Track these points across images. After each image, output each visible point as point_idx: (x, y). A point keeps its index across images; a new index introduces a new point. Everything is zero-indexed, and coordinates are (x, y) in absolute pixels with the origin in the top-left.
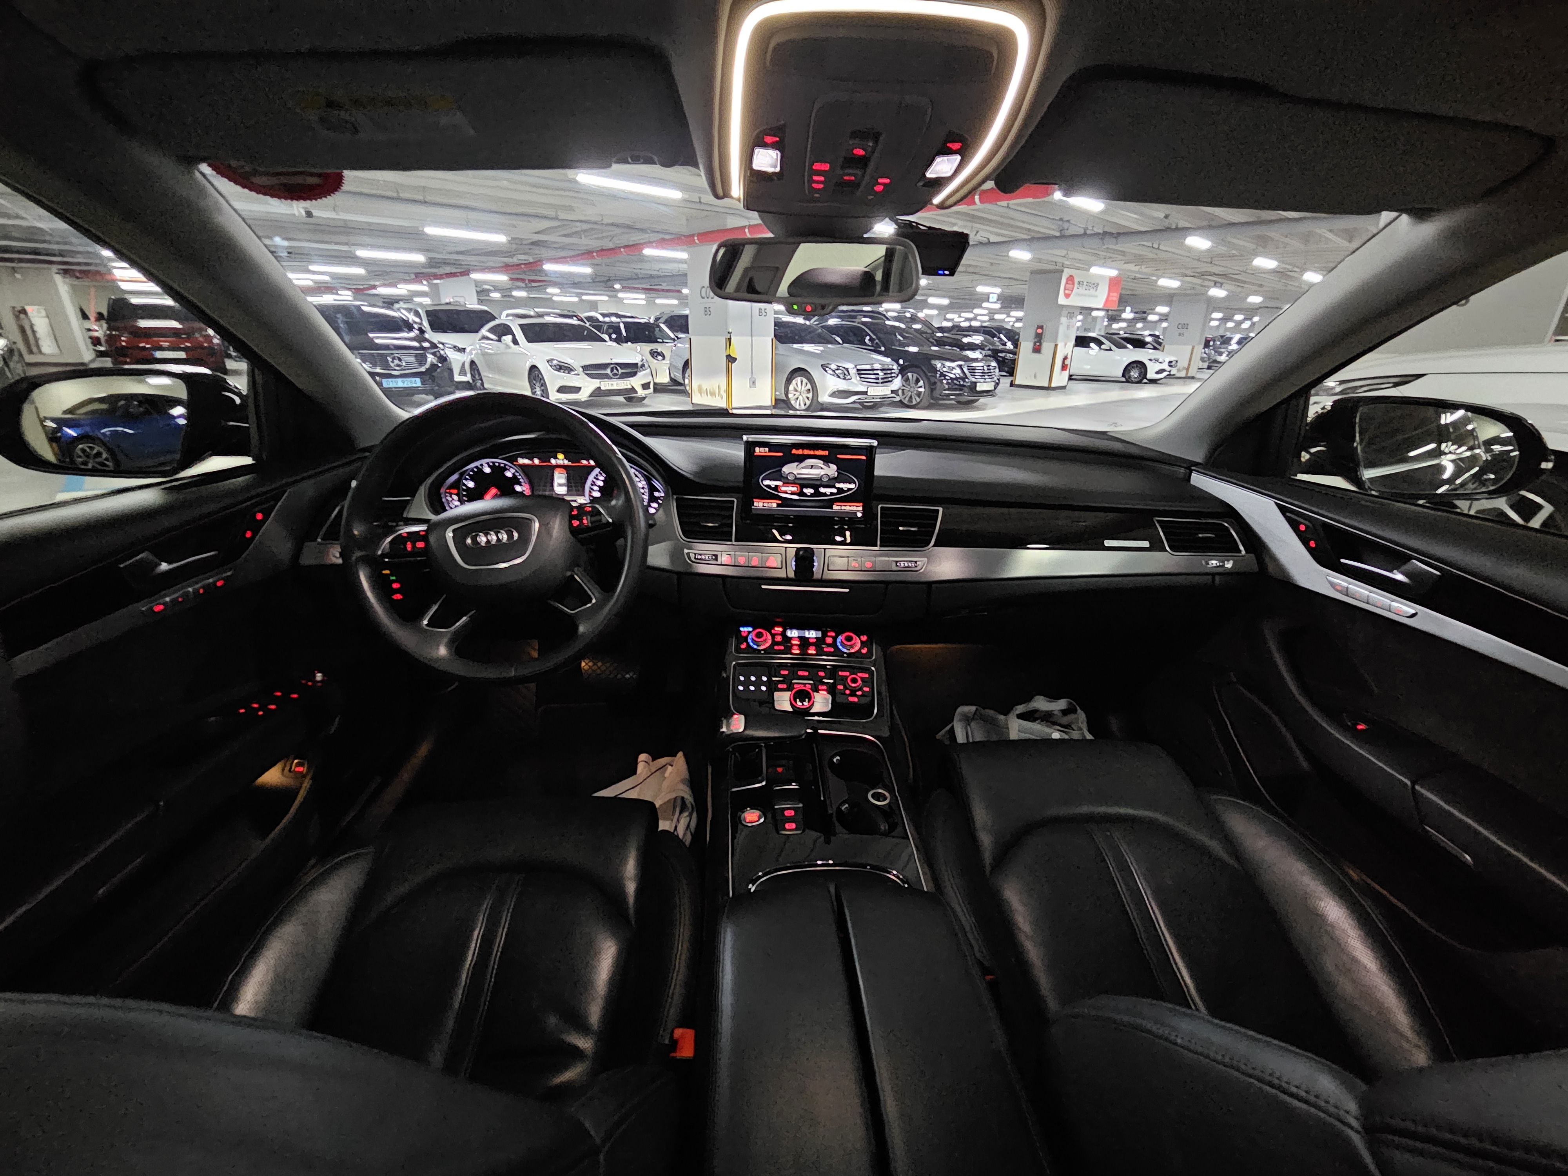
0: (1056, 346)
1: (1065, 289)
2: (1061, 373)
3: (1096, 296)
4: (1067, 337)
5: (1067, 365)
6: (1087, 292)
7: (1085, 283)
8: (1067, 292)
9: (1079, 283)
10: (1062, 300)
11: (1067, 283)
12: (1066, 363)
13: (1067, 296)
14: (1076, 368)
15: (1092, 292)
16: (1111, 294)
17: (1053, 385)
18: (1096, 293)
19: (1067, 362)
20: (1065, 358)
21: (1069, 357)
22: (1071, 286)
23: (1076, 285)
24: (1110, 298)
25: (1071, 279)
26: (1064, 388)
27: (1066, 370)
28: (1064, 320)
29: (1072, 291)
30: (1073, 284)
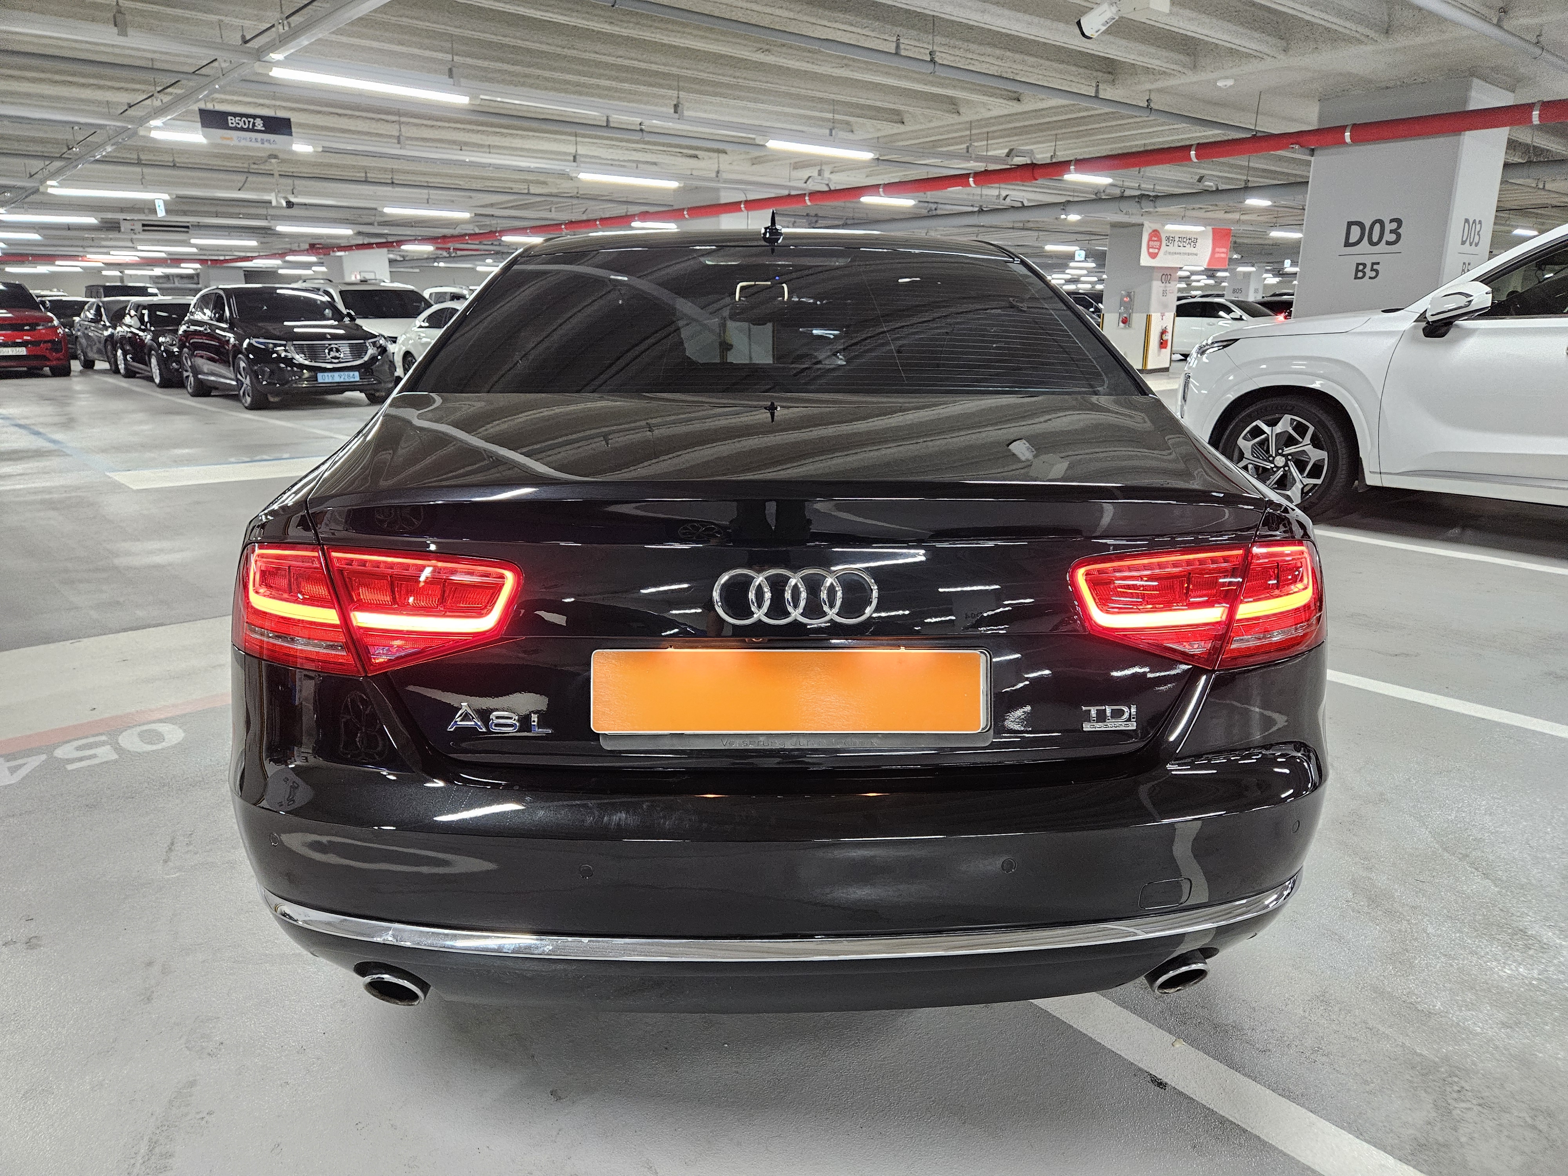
0: (1149, 317)
1: (1149, 247)
2: (1159, 352)
3: (1196, 255)
4: (1165, 306)
5: (1166, 341)
6: (1182, 250)
7: (1177, 239)
8: (1151, 250)
9: (1168, 238)
10: (1145, 260)
11: (1150, 240)
12: (1165, 338)
13: (1153, 256)
14: (1181, 343)
15: (1189, 249)
16: (1217, 250)
17: (1150, 366)
18: (1194, 250)
19: (1168, 337)
20: (1163, 332)
21: (1170, 330)
22: (1158, 244)
23: (1164, 242)
24: (1217, 255)
25: (1155, 234)
26: (1166, 370)
27: (1166, 348)
28: (1157, 286)
29: (1159, 249)
30: (1160, 240)
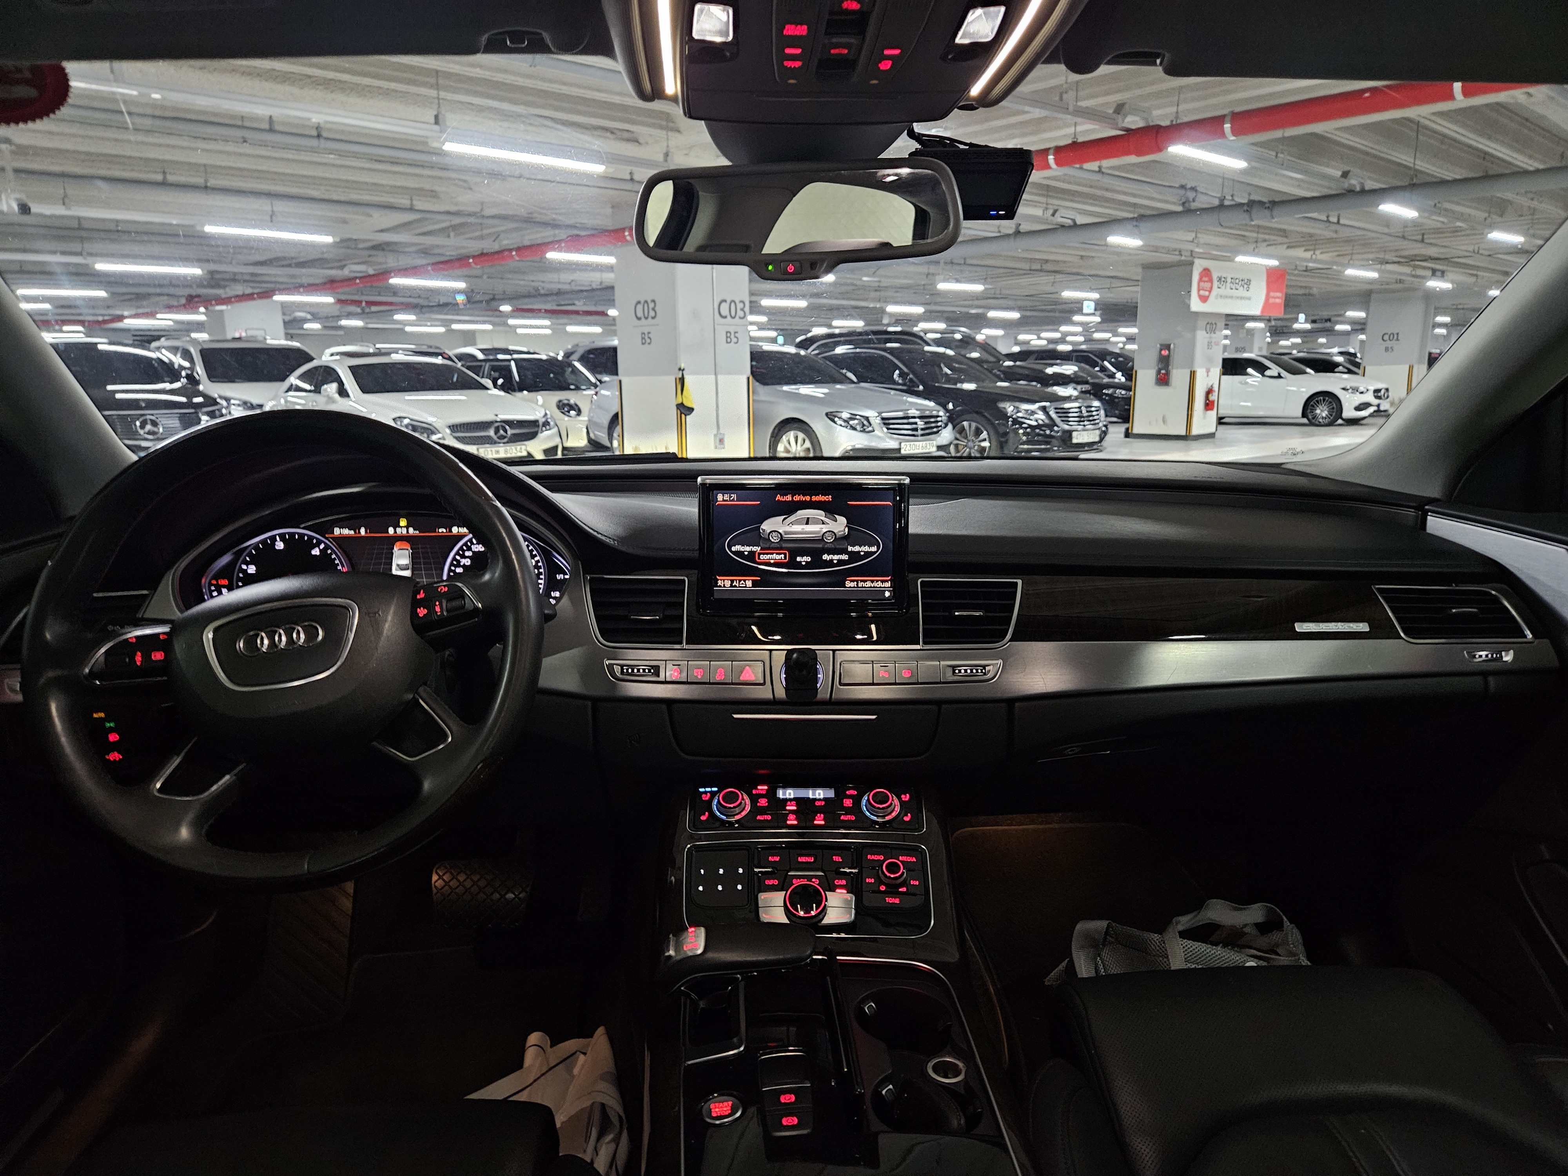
0: (1193, 375)
1: (1199, 290)
2: (1205, 415)
3: (1249, 299)
4: (1210, 360)
5: (1213, 402)
6: (1234, 293)
7: (1229, 280)
8: (1202, 293)
9: (1220, 279)
10: (1196, 305)
11: (1200, 280)
12: (1211, 398)
13: (1204, 299)
14: (1227, 406)
15: (1241, 292)
16: (1272, 294)
17: (1195, 431)
18: (1247, 294)
19: (1213, 397)
20: (1209, 392)
21: (1216, 388)
22: (1208, 285)
23: (1216, 283)
24: (1271, 301)
25: (1206, 273)
26: (1211, 436)
27: (1212, 409)
28: (1201, 336)
29: (1210, 292)
30: (1211, 281)
